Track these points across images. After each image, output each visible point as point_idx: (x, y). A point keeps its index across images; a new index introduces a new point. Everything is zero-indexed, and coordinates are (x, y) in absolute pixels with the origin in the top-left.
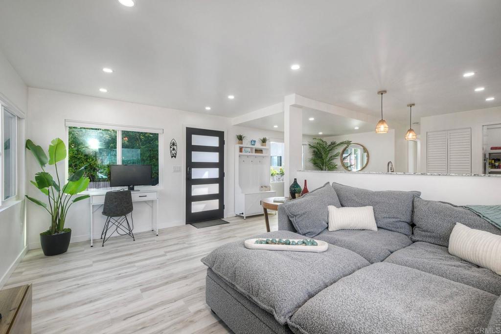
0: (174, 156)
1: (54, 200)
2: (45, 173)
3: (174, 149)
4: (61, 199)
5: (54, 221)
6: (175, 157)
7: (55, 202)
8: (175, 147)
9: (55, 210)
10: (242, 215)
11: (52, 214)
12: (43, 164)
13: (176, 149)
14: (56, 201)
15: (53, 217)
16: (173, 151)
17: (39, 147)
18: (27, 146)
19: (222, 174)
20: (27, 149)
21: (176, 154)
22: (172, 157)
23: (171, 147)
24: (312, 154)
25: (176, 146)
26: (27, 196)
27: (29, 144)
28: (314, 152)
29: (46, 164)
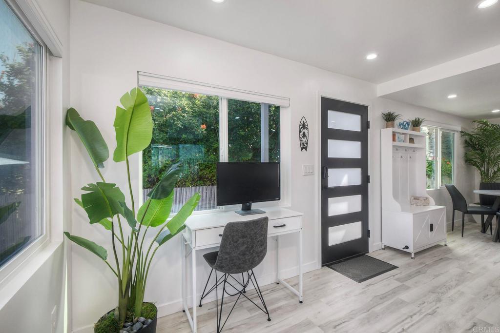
0: (304, 147)
1: (123, 242)
2: (105, 185)
3: (304, 135)
4: (137, 238)
5: (122, 295)
6: (306, 148)
7: (124, 247)
8: (306, 131)
9: (124, 268)
10: (405, 250)
11: (119, 276)
12: (99, 159)
13: (307, 135)
14: (126, 245)
15: (121, 282)
16: (303, 139)
17: (91, 124)
18: (67, 123)
19: (366, 179)
20: (68, 127)
21: (307, 144)
22: (302, 148)
23: (300, 132)
24: (463, 146)
25: (307, 129)
26: (67, 234)
27: (72, 119)
28: (466, 142)
29: (105, 160)
